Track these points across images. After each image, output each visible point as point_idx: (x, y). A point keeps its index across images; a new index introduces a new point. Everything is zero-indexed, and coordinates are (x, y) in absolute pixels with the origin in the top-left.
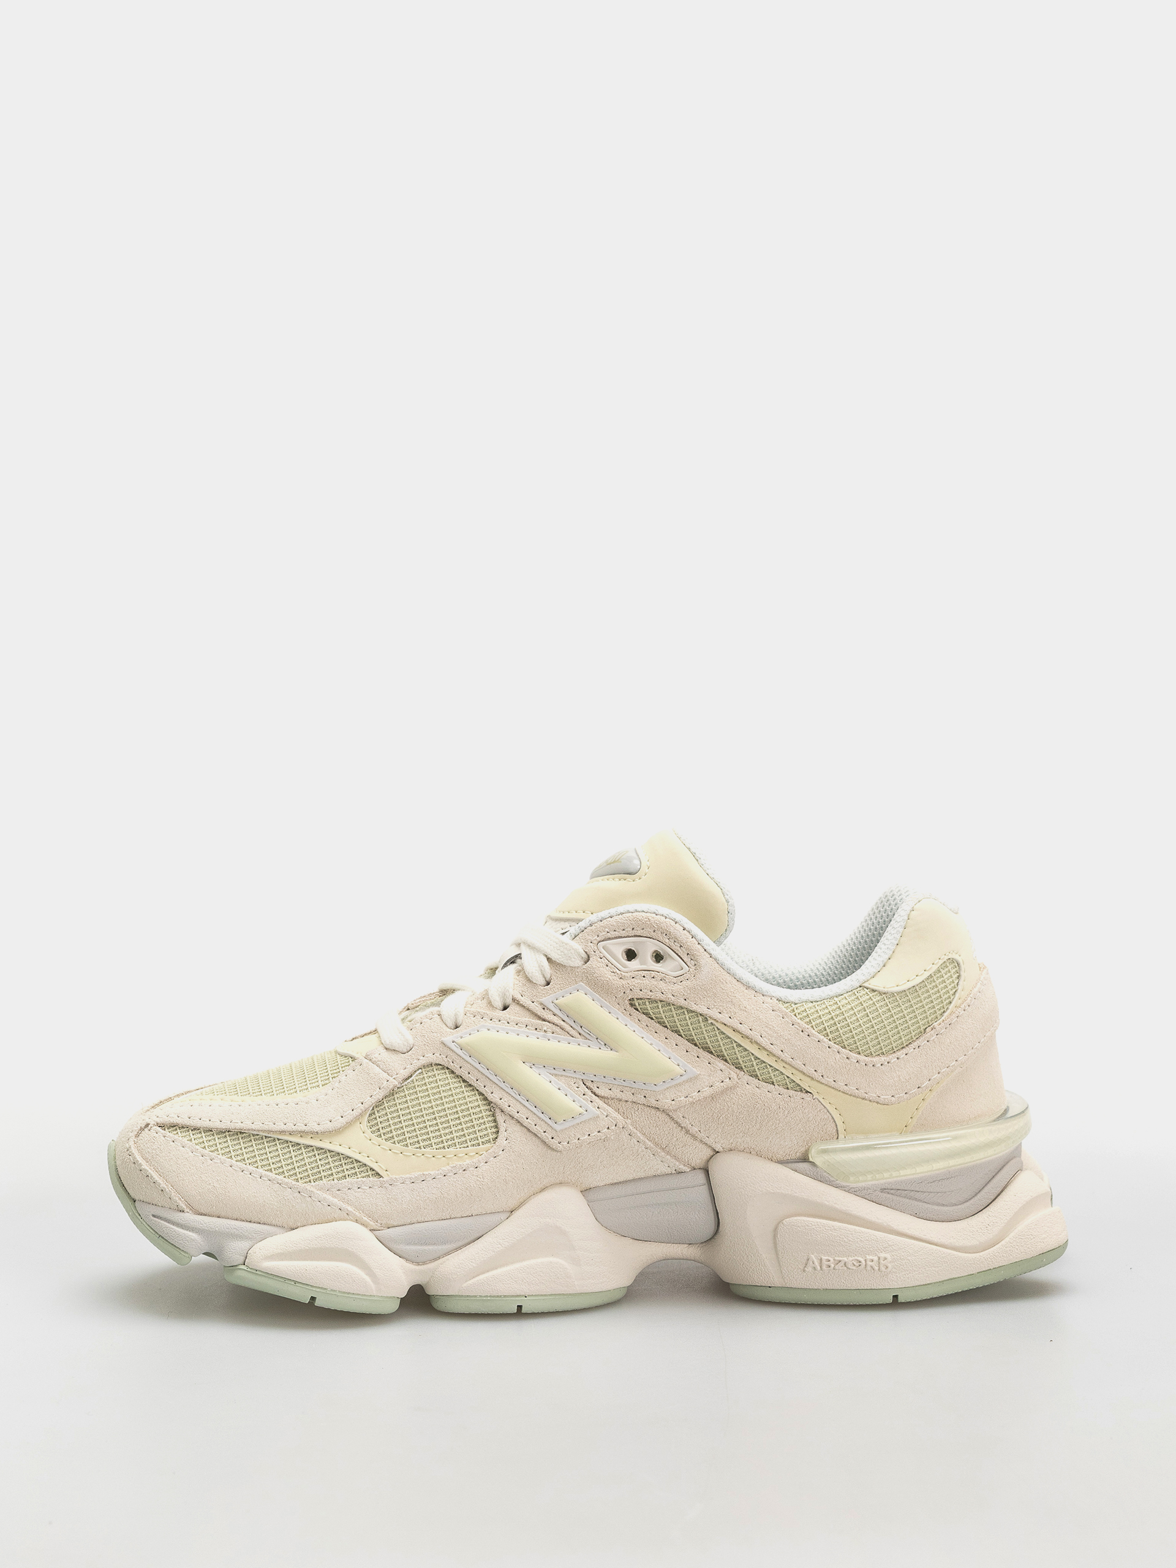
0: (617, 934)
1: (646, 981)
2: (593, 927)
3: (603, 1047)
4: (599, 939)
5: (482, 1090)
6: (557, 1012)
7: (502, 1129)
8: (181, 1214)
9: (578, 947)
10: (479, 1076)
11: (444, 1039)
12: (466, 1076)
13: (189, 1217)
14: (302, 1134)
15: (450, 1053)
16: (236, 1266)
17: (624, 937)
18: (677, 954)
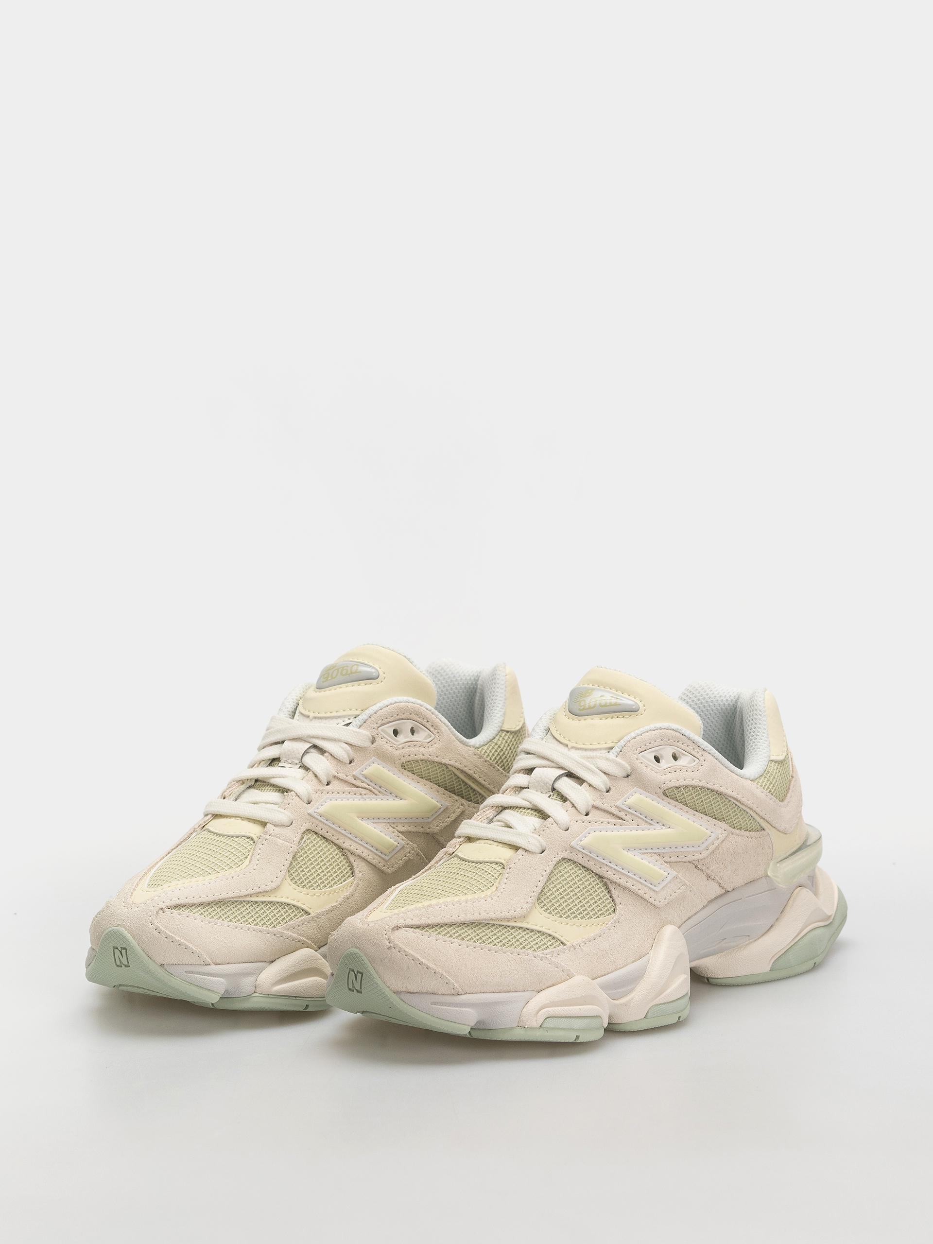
0: (388, 720)
1: (412, 749)
2: (372, 718)
3: (395, 798)
4: (378, 725)
5: (337, 842)
6: (364, 779)
7: (355, 866)
8: (209, 966)
9: (366, 733)
10: (335, 833)
11: (309, 812)
12: (326, 835)
13: (213, 968)
14: (257, 894)
15: (314, 820)
16: (250, 995)
17: (393, 721)
18: (426, 728)
